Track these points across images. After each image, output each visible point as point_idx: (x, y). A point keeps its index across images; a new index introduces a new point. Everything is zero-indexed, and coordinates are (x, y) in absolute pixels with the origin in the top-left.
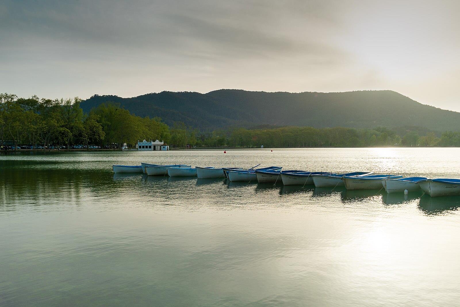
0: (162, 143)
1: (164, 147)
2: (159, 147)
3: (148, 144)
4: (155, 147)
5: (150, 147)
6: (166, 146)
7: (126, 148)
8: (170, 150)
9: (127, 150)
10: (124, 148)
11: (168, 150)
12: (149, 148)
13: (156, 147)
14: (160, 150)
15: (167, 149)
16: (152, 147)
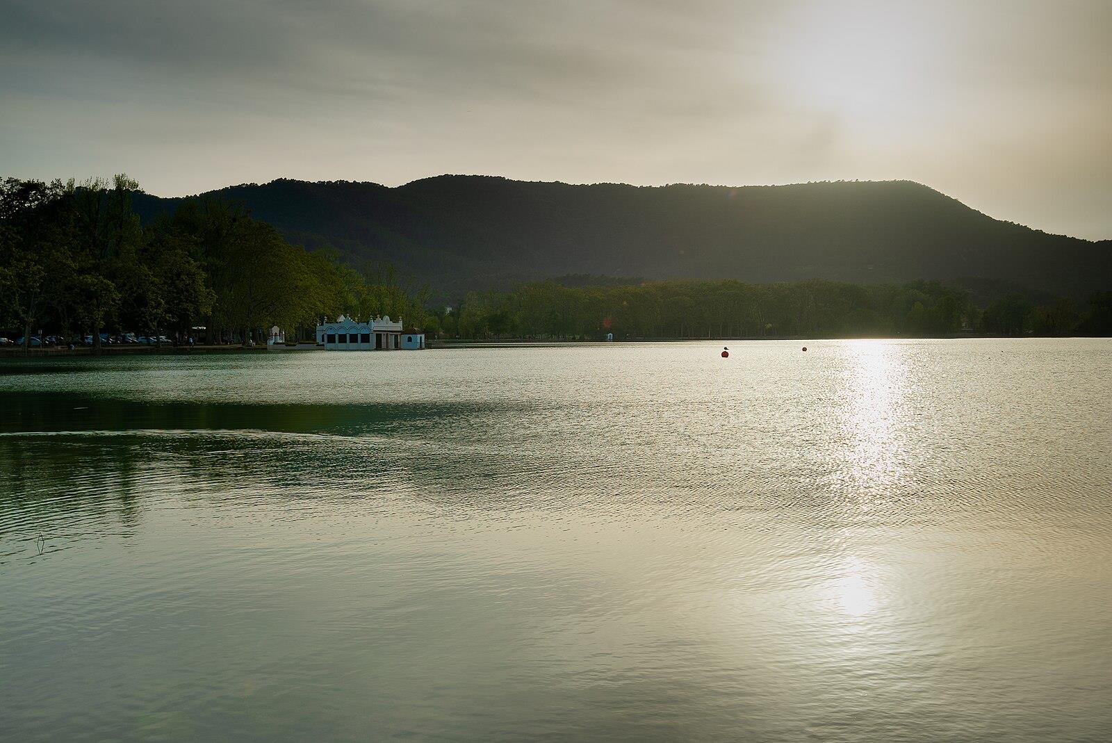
0: (399, 326)
1: (410, 339)
2: (392, 340)
3: (360, 329)
4: (379, 337)
5: (366, 338)
6: (416, 334)
7: (278, 343)
8: (429, 346)
9: (284, 347)
10: (272, 342)
11: (421, 348)
12: (362, 341)
13: (384, 340)
14: (397, 347)
15: (418, 346)
16: (373, 339)
